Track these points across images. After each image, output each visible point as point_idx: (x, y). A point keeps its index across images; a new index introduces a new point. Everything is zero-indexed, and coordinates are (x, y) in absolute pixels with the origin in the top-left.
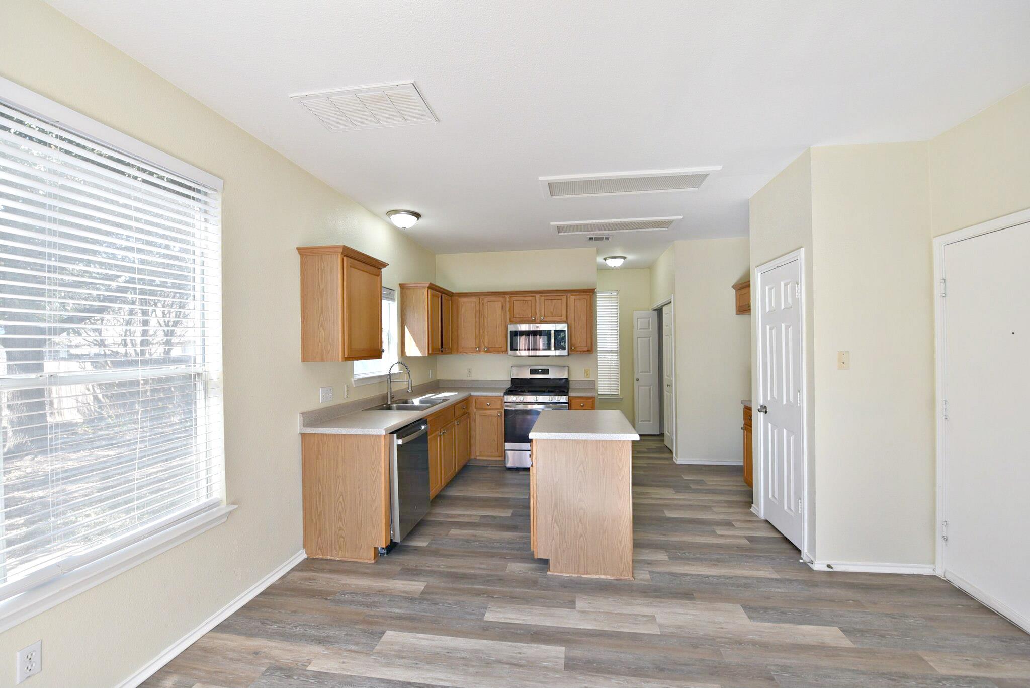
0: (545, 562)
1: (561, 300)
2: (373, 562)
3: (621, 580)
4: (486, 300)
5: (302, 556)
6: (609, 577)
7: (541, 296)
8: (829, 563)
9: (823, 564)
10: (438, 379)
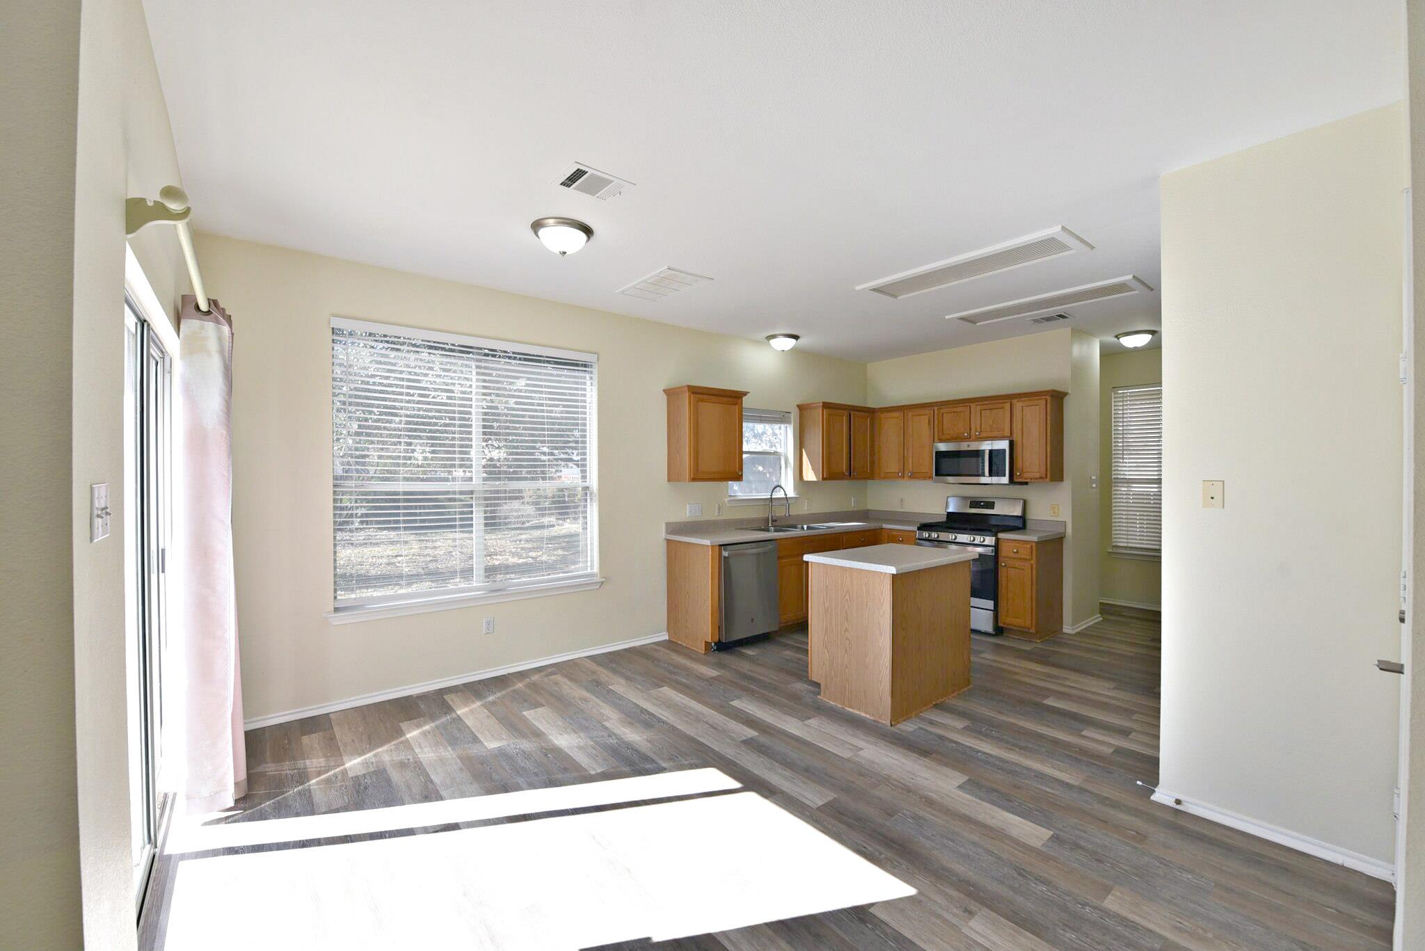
0: (818, 685)
1: (1003, 408)
2: (703, 652)
3: (878, 722)
4: (910, 414)
5: (664, 636)
6: (868, 716)
7: (978, 405)
8: (1179, 798)
9: (1172, 797)
10: (869, 508)
